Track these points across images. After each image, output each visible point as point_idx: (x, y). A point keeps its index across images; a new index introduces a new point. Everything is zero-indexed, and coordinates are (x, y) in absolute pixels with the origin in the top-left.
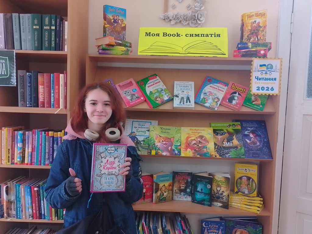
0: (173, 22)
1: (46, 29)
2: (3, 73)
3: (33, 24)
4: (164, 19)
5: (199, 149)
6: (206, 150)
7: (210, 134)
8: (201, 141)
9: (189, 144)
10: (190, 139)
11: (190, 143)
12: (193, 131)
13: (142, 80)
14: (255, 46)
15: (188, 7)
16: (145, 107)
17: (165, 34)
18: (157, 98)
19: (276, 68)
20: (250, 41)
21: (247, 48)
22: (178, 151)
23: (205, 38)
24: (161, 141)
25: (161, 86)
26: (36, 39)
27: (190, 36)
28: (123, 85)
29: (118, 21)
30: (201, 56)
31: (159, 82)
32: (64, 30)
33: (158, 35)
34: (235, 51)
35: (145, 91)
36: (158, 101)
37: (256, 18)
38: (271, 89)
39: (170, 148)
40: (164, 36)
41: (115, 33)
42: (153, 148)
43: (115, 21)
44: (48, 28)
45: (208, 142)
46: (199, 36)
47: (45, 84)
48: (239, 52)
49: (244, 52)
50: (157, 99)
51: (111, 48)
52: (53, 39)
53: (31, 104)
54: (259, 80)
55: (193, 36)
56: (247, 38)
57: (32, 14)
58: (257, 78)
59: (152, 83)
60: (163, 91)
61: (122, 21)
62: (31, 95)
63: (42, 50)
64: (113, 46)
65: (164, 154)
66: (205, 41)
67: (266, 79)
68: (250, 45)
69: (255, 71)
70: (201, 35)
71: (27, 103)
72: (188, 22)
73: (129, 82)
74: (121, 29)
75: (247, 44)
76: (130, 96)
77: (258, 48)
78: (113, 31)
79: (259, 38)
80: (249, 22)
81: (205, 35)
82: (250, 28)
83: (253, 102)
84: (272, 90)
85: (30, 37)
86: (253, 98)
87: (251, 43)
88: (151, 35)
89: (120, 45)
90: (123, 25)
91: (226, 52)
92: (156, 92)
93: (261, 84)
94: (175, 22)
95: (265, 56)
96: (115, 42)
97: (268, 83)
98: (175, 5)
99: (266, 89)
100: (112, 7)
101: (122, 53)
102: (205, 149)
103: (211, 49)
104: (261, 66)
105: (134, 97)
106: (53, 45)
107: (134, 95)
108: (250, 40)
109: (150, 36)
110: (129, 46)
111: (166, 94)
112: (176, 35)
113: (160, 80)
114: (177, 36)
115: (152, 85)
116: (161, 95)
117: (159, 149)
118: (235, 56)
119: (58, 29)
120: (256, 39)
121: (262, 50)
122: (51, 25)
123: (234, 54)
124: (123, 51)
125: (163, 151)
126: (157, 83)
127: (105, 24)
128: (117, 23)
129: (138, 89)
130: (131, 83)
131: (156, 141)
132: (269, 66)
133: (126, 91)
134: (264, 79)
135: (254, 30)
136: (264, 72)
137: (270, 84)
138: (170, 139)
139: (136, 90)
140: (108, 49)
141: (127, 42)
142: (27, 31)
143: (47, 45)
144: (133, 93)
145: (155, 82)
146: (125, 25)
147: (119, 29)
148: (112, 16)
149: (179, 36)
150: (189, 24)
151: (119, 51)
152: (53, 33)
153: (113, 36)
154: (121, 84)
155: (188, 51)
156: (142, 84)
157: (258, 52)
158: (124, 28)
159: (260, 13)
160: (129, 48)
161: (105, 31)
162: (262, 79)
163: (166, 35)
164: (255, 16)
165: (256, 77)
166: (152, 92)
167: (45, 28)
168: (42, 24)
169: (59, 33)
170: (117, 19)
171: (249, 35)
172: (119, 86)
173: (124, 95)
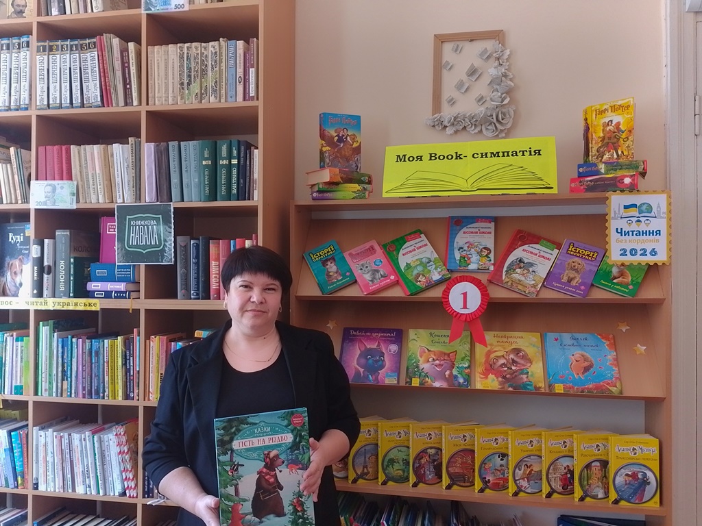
0: (449, 131)
1: (223, 164)
2: (153, 243)
3: (202, 158)
4: (434, 126)
5: (511, 374)
6: (527, 377)
7: (534, 346)
8: (515, 359)
9: (491, 365)
10: (493, 356)
11: (494, 363)
12: (500, 340)
13: (393, 242)
14: (612, 169)
15: (479, 101)
16: (396, 293)
17: (433, 157)
18: (418, 275)
19: (659, 209)
20: (603, 160)
21: (598, 173)
22: (464, 379)
23: (511, 160)
24: (430, 360)
25: (429, 252)
26: (206, 183)
27: (482, 157)
28: (358, 254)
29: (346, 138)
30: (502, 195)
31: (426, 245)
32: (252, 163)
33: (420, 158)
34: (573, 180)
35: (396, 262)
36: (420, 281)
37: (612, 114)
38: (650, 253)
39: (447, 373)
40: (431, 159)
41: (341, 161)
42: (415, 375)
43: (341, 140)
44: (226, 162)
45: (530, 361)
46: (498, 156)
47: (221, 259)
48: (581, 182)
49: (591, 181)
50: (420, 279)
51: (334, 187)
52: (234, 180)
53: (198, 294)
54: (625, 235)
55: (486, 157)
56: (597, 154)
57: (201, 141)
58: (619, 231)
59: (412, 248)
60: (432, 263)
61: (354, 138)
62: (198, 278)
63: (216, 200)
64: (337, 184)
65: (437, 384)
66: (511, 165)
67: (639, 234)
68: (602, 167)
69: (615, 218)
70: (503, 153)
71: (192, 292)
72: (479, 129)
73: (368, 247)
74: (351, 152)
75: (595, 165)
76: (369, 274)
77: (619, 173)
78: (336, 157)
79: (620, 152)
80: (598, 123)
81: (510, 154)
82: (602, 135)
83: (615, 278)
84: (653, 255)
85: (197, 180)
86: (615, 271)
87: (605, 163)
88: (407, 159)
89: (350, 181)
90: (355, 145)
91: (554, 184)
92: (417, 265)
93: (629, 243)
94: (454, 129)
95: (633, 188)
96: (341, 178)
97: (643, 241)
98: (453, 99)
99: (639, 253)
100: (335, 115)
101: (355, 195)
102: (525, 376)
103: (523, 179)
104: (626, 207)
105: (378, 276)
106: (234, 191)
107: (378, 271)
108: (602, 158)
109: (405, 161)
110: (367, 181)
111: (436, 269)
112: (455, 157)
113: (426, 241)
114: (456, 159)
115: (410, 252)
116: (426, 270)
117: (426, 376)
118: (572, 190)
119: (242, 163)
120: (615, 154)
121: (627, 176)
122: (230, 157)
123: (570, 186)
124: (355, 192)
125: (435, 380)
126: (420, 247)
127: (323, 146)
128: (343, 142)
129: (384, 260)
130: (371, 249)
131: (421, 360)
132: (644, 207)
133: (363, 265)
134: (635, 233)
135: (610, 138)
136: (634, 220)
137: (648, 243)
138: (448, 355)
139: (381, 261)
140: (329, 190)
141: (363, 175)
142: (193, 169)
143: (224, 192)
144: (375, 267)
145: (418, 245)
146: (358, 144)
147: (348, 153)
148: (336, 131)
149: (461, 158)
150: (481, 131)
151: (348, 193)
152: (235, 171)
153: (335, 166)
154: (353, 251)
155: (477, 185)
156: (391, 249)
157: (619, 181)
158: (358, 150)
159: (620, 106)
160: (366, 186)
161: (322, 159)
162: (631, 233)
163: (436, 158)
164: (610, 111)
165: (617, 229)
166: (410, 264)
167: (221, 162)
168: (215, 156)
169: (244, 171)
170: (343, 135)
171: (600, 147)
172: (351, 255)
173: (360, 271)
